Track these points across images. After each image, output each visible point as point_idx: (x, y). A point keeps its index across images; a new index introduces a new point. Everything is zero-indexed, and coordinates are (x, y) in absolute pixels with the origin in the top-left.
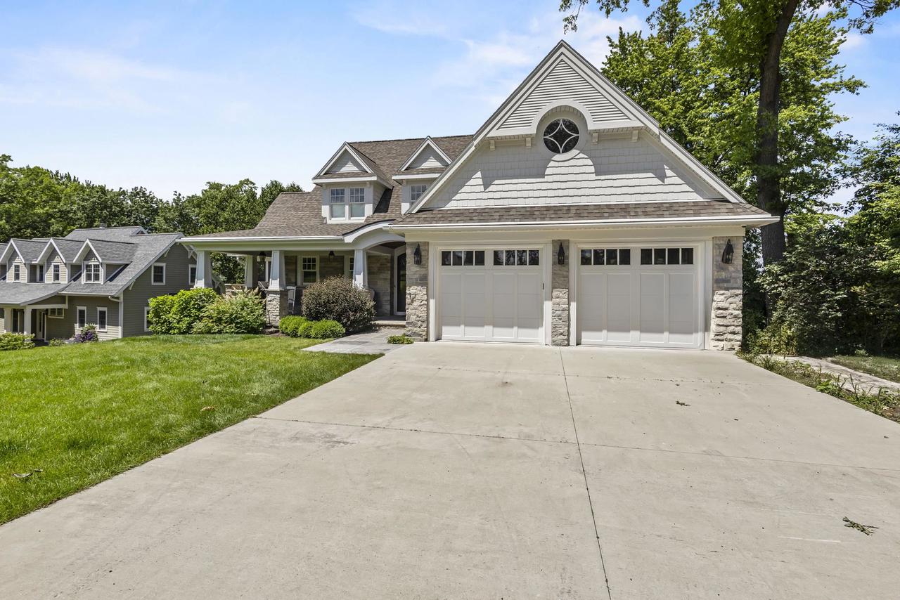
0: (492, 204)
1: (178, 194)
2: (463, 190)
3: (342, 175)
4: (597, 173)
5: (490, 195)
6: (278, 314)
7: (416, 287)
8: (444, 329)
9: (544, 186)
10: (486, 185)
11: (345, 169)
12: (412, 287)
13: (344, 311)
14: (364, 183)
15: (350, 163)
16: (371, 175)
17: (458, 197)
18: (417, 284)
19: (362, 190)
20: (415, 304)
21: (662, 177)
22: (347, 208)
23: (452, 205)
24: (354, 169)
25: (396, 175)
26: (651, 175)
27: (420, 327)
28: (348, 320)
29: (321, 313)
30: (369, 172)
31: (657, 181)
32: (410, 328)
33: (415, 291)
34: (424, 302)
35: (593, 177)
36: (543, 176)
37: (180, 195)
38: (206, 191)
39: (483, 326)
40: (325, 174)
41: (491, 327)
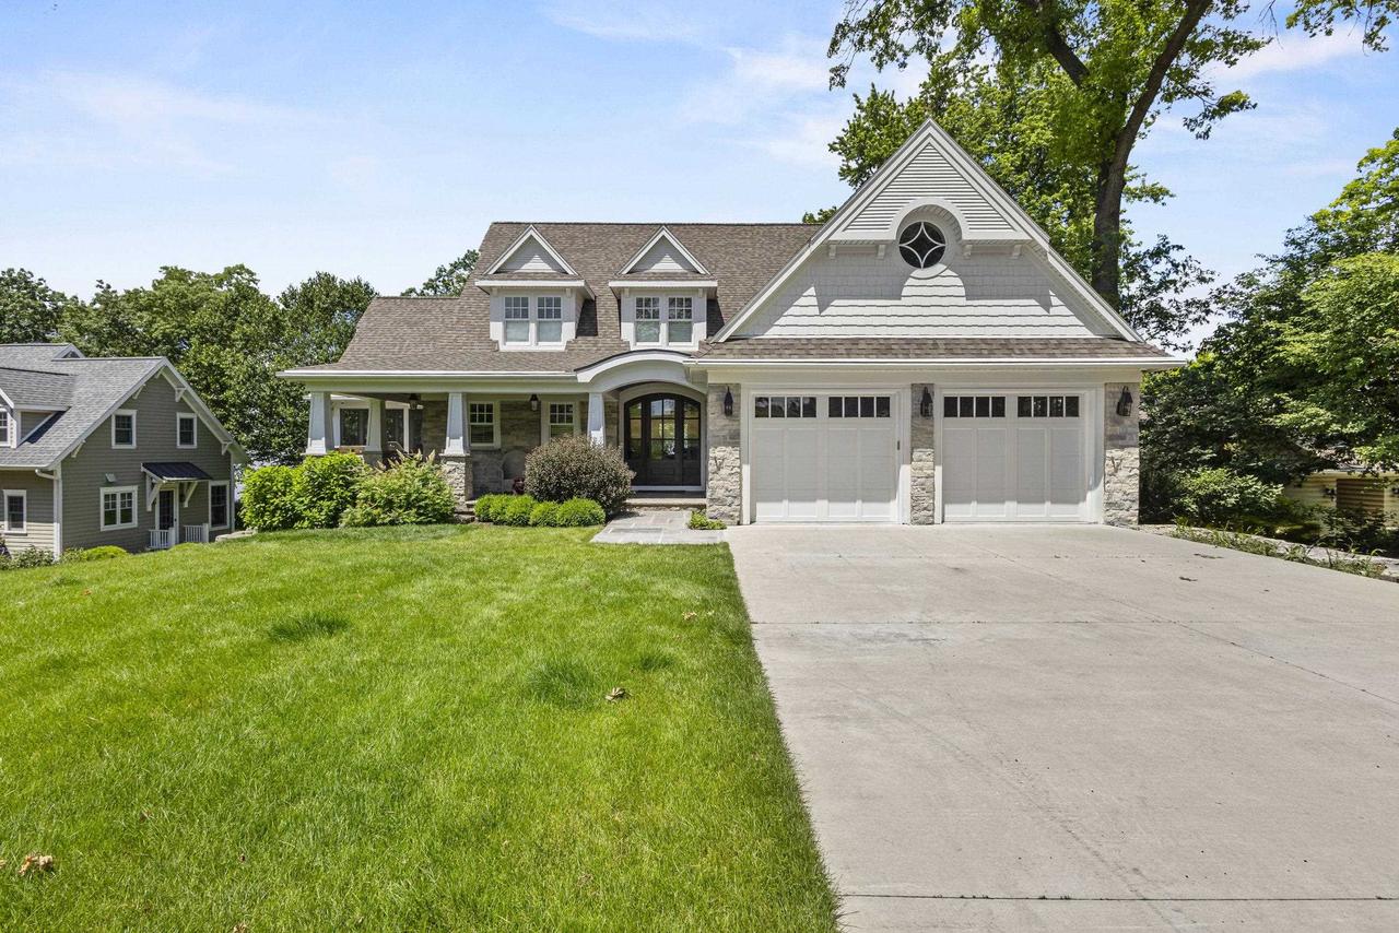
0: (830, 333)
1: (104, 285)
2: (790, 311)
3: (525, 276)
4: (969, 296)
5: (828, 320)
6: (462, 492)
7: (724, 448)
8: (759, 506)
9: (901, 311)
10: (822, 306)
11: (529, 267)
12: (718, 449)
13: (603, 485)
14: (563, 289)
15: (537, 257)
16: (574, 278)
17: (782, 321)
18: (726, 444)
19: (558, 302)
20: (724, 472)
21: (1047, 306)
22: (533, 327)
23: (773, 333)
24: (543, 267)
25: (615, 280)
26: (1033, 302)
27: (730, 506)
28: (608, 498)
29: (565, 489)
30: (570, 273)
31: (1040, 311)
32: (715, 507)
33: (722, 454)
34: (736, 469)
35: (963, 301)
36: (899, 297)
37: (109, 287)
38: (160, 282)
39: (813, 500)
40: (496, 272)
41: (826, 502)
